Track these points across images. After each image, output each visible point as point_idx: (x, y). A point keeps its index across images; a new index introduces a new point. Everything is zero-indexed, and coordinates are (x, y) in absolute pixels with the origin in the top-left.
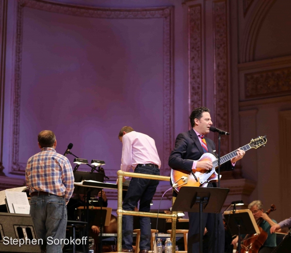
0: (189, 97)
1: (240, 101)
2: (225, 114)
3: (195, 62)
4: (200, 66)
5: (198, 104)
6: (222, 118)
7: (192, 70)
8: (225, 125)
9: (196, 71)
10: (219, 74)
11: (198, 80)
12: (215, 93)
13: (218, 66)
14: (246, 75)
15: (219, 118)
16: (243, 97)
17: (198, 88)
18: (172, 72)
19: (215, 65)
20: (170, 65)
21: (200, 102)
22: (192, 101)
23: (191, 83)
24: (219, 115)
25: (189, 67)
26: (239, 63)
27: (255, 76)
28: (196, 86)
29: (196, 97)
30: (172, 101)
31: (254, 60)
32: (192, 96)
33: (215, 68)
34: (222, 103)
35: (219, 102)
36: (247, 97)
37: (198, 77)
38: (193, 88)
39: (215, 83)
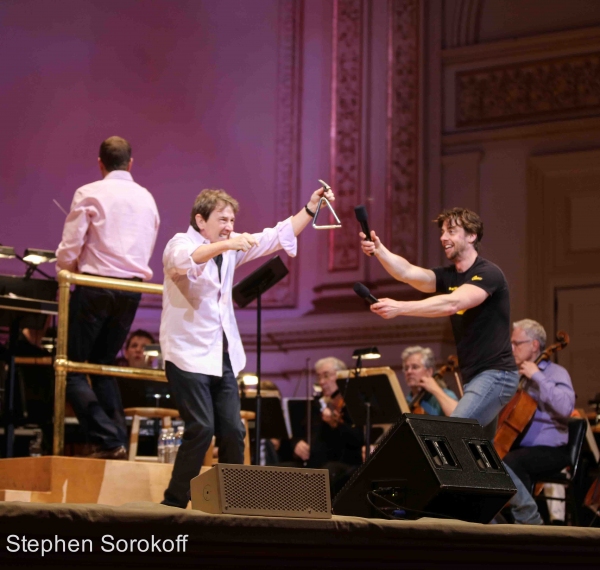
0: (333, 123)
1: (444, 133)
2: (410, 162)
3: (348, 45)
4: (358, 52)
5: (353, 140)
6: (404, 172)
7: (341, 61)
8: (409, 186)
9: (348, 65)
10: (400, 72)
11: (354, 85)
12: (390, 114)
13: (397, 54)
14: (459, 75)
15: (396, 171)
16: (451, 124)
17: (354, 102)
18: (297, 65)
19: (390, 52)
20: (294, 51)
21: (355, 135)
22: (339, 133)
23: (338, 91)
24: (397, 163)
25: (334, 55)
26: (443, 47)
27: (479, 77)
28: (348, 97)
29: (348, 124)
30: (295, 131)
31: (476, 42)
32: (339, 121)
33: (390, 58)
34: (404, 137)
35: (399, 134)
36: (460, 124)
37: (354, 78)
38: (342, 103)
39: (390, 91)
